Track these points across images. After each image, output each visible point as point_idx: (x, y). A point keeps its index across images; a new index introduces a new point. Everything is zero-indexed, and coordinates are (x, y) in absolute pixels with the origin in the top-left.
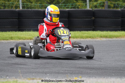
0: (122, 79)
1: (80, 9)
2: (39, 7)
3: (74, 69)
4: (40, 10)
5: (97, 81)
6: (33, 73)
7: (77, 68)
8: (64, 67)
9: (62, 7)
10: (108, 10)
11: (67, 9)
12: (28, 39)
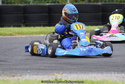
0: (103, 75)
1: (60, 4)
2: (19, 2)
3: (55, 65)
4: (20, 5)
5: (78, 77)
6: (14, 70)
7: (58, 64)
8: (44, 63)
9: (42, 2)
10: (88, 4)
11: (47, 4)
12: (8, 35)
